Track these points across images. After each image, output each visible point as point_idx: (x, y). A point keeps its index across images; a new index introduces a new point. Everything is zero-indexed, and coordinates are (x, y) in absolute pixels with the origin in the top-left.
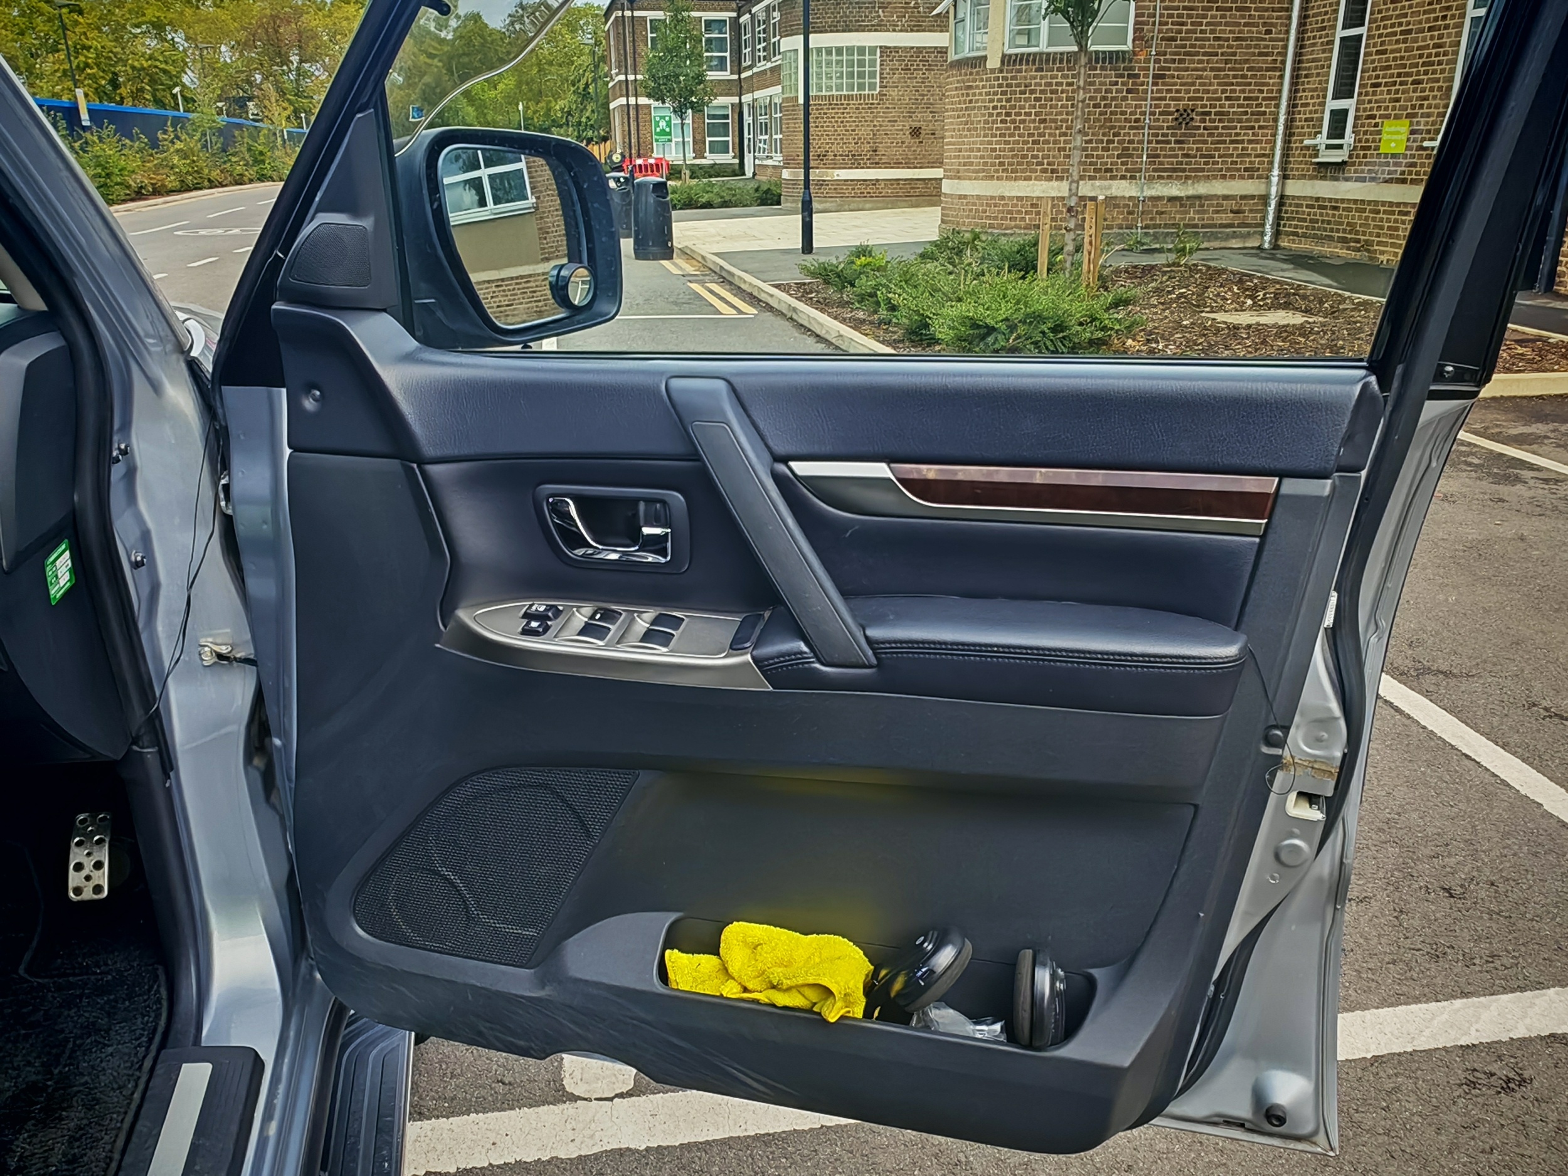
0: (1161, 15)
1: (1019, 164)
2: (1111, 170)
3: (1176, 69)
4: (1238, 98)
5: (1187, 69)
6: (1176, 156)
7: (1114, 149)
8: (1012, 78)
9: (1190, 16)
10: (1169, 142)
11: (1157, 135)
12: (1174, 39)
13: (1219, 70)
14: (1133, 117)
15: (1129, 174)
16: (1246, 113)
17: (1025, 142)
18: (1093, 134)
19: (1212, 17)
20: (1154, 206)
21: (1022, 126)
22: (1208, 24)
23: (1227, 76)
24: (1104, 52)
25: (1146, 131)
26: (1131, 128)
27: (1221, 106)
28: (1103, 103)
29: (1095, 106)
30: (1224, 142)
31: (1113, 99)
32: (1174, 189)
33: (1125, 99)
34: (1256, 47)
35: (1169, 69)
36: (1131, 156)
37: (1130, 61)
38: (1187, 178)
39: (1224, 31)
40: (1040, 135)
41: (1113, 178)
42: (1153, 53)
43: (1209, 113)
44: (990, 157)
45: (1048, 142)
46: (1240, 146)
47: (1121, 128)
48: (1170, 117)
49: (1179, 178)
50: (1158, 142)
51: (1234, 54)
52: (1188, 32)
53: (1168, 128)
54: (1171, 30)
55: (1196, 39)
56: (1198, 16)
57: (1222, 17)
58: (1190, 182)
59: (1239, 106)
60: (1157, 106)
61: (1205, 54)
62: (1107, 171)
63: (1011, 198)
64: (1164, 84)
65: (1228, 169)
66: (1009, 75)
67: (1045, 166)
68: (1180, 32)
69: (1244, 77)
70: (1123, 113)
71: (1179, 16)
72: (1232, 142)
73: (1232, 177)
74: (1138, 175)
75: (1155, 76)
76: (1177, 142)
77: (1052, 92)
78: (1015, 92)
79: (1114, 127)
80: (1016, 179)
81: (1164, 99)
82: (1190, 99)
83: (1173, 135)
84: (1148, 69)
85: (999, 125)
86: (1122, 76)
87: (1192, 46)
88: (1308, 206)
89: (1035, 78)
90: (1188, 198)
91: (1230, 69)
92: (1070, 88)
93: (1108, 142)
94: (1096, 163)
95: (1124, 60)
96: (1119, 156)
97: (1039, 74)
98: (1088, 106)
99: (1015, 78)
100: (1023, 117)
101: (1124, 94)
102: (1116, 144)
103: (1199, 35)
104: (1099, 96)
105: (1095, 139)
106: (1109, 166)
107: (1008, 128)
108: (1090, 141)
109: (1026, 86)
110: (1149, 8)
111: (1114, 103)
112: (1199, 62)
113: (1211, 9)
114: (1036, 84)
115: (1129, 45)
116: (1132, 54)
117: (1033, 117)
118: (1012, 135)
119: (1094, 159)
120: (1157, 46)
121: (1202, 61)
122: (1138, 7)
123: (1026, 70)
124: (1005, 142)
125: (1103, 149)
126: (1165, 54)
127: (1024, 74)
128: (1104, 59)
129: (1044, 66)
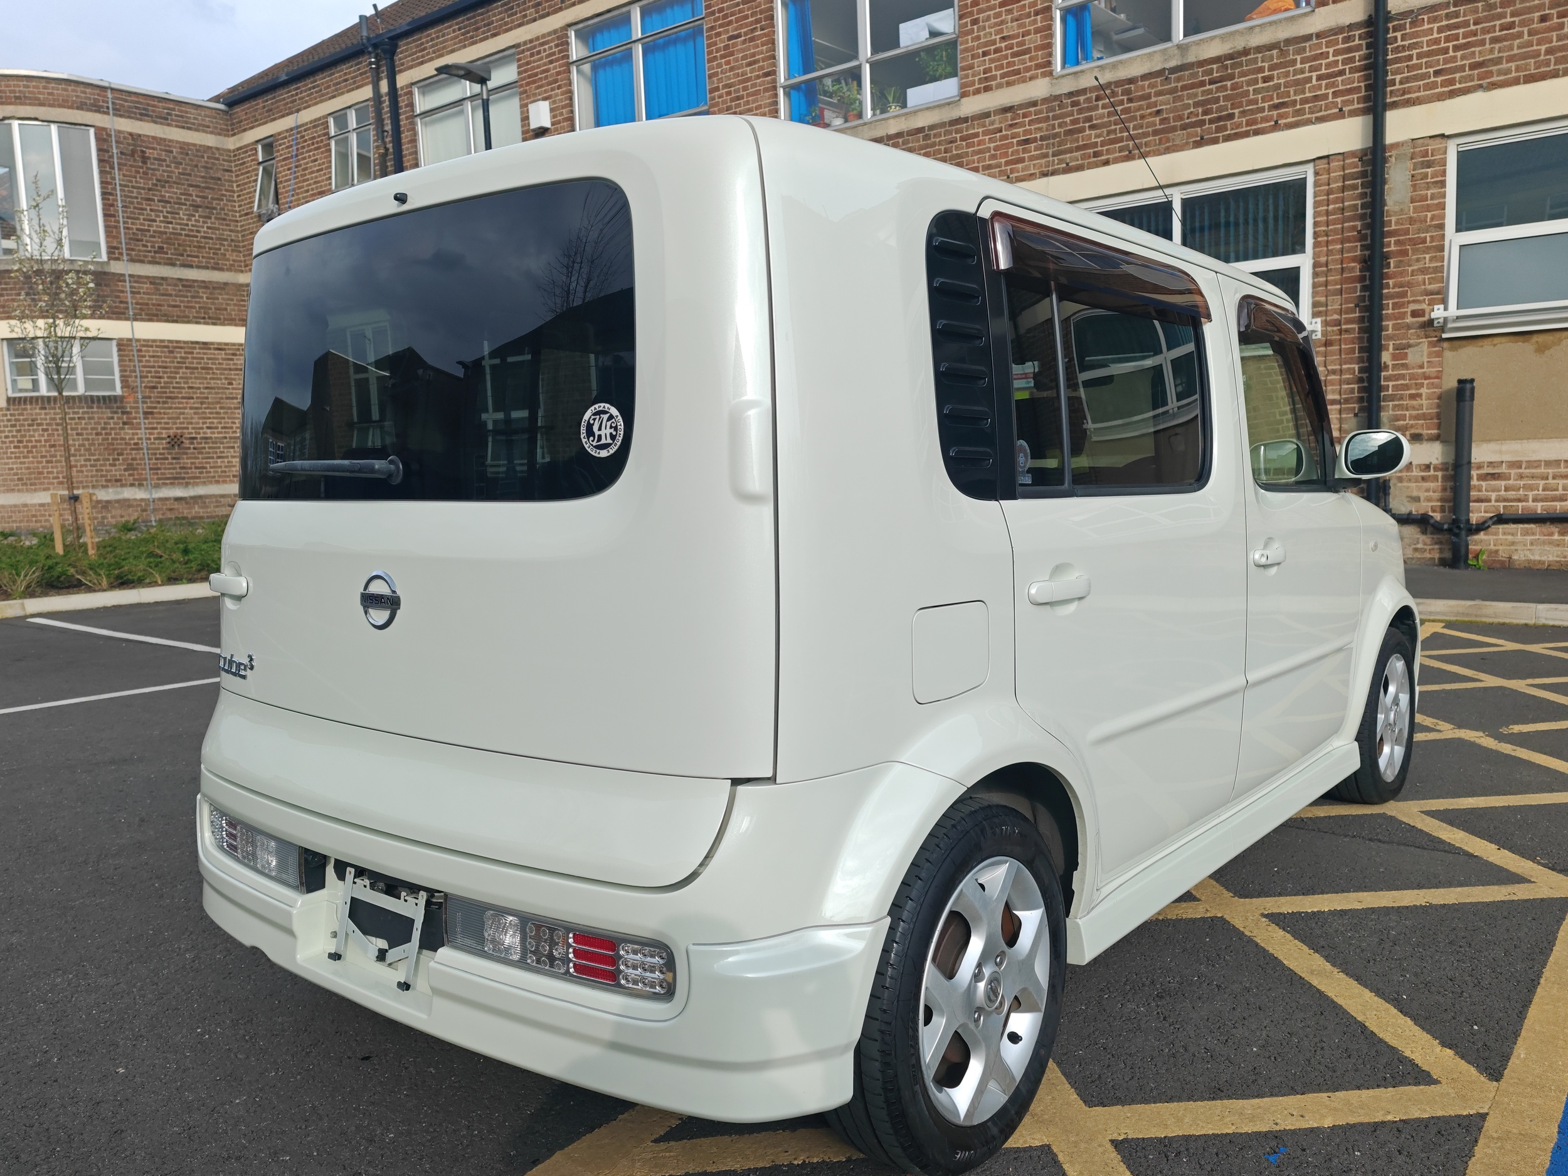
0: (140, 371)
1: (35, 479)
2: (120, 480)
3: (164, 408)
4: (217, 428)
5: (170, 408)
6: (174, 468)
7: (120, 465)
8: (19, 415)
9: (164, 372)
10: (167, 459)
11: (156, 454)
12: (155, 387)
13: (197, 408)
14: (132, 442)
15: (137, 483)
16: (226, 438)
17: (39, 462)
18: (99, 455)
19: (183, 373)
20: (162, 505)
22: (181, 378)
23: (205, 413)
24: (97, 396)
25: (145, 451)
26: (133, 449)
27: (204, 433)
28: (104, 432)
29: (97, 434)
30: (213, 458)
31: (112, 429)
32: (179, 492)
33: (122, 429)
34: (222, 393)
35: (155, 408)
36: (134, 469)
37: (122, 402)
38: (187, 484)
39: (195, 382)
40: (51, 456)
41: (122, 486)
42: (140, 397)
43: (196, 438)
44: (9, 475)
45: (57, 462)
46: (226, 460)
47: (122, 449)
48: (164, 442)
49: (179, 484)
50: (156, 459)
51: (207, 398)
52: (165, 383)
53: (163, 449)
54: (152, 382)
55: (174, 388)
56: (171, 372)
57: (191, 373)
58: (190, 487)
59: (221, 433)
60: (150, 434)
61: (183, 398)
62: (117, 481)
63: (34, 505)
64: (153, 418)
65: (219, 476)
66: (16, 412)
67: (61, 479)
68: (160, 383)
69: (219, 413)
70: (122, 439)
71: (156, 372)
72: (219, 457)
73: (224, 482)
74: (145, 483)
75: (145, 413)
76: (174, 458)
77: (57, 424)
78: (23, 425)
79: (118, 449)
80: (35, 490)
81: (156, 428)
82: (177, 428)
83: (169, 454)
84: (138, 408)
85: (13, 450)
86: (116, 413)
87: (171, 392)
89: (40, 414)
90: (192, 498)
91: (205, 408)
92: (73, 422)
93: (114, 460)
94: (106, 476)
95: (116, 402)
96: (125, 470)
97: (43, 412)
98: (91, 434)
99: (22, 414)
100: (34, 444)
101: (121, 425)
102: (121, 461)
103: (175, 385)
104: (99, 427)
105: (101, 458)
106: (118, 477)
107: (23, 452)
108: (98, 460)
109: (33, 420)
110: (130, 366)
111: (113, 432)
112: (179, 403)
113: (181, 368)
114: (41, 419)
115: (118, 391)
116: (122, 398)
117: (43, 443)
118: (24, 457)
119: (104, 473)
120: (142, 392)
121: (182, 403)
122: (120, 366)
123: (31, 409)
124: (21, 463)
125: (110, 465)
126: (150, 397)
127: (29, 411)
128: (98, 402)
129: (46, 405)
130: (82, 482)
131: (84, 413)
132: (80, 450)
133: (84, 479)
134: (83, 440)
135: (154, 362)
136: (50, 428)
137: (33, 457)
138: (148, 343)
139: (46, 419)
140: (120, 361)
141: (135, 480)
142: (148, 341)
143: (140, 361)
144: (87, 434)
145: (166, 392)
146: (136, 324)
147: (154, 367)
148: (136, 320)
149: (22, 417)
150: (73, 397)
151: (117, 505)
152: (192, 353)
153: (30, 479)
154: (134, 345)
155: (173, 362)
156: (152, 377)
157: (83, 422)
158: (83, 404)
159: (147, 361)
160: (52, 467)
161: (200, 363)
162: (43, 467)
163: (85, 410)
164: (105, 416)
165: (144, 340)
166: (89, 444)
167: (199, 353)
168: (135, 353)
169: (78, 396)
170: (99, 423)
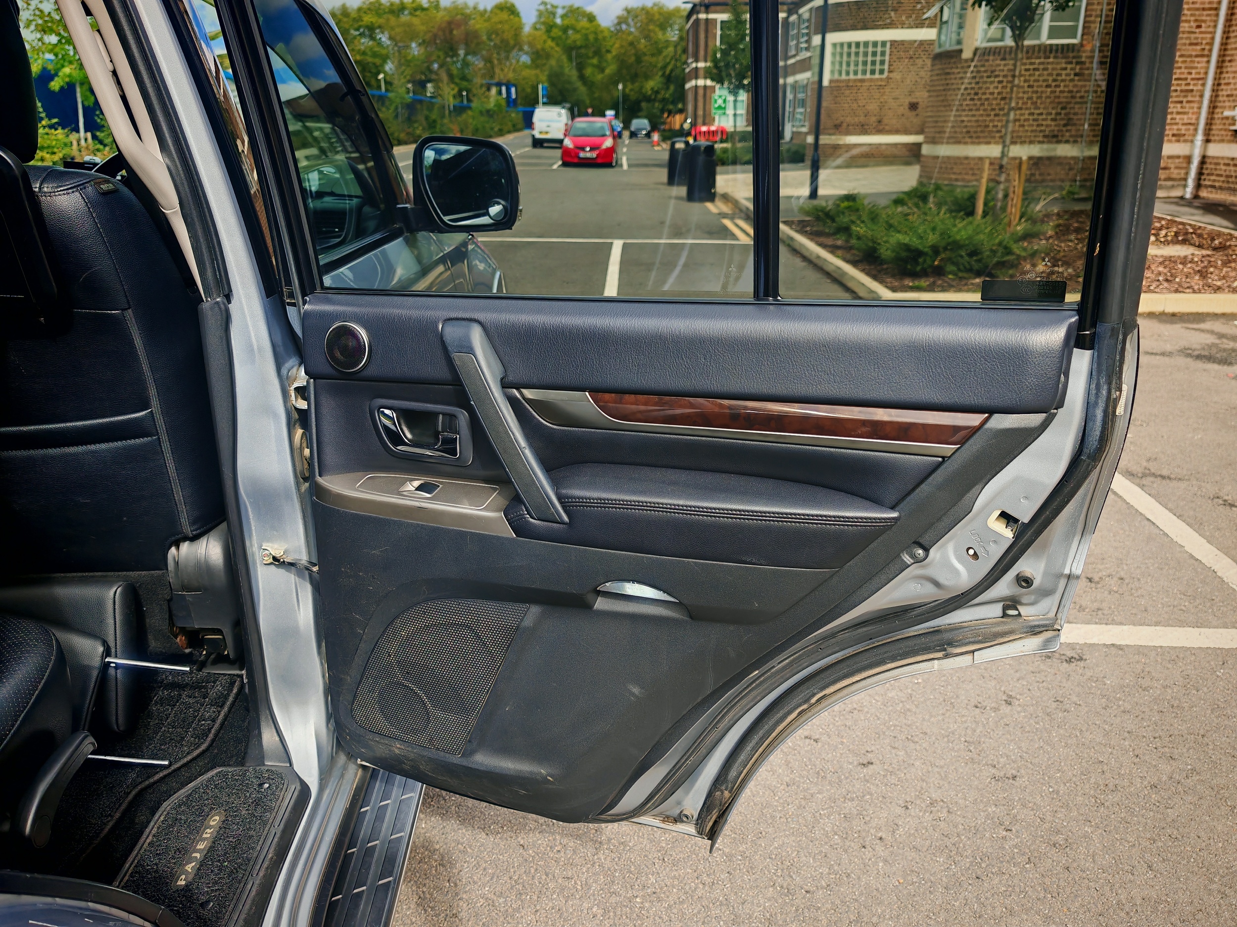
1: (982, 132)
2: (1057, 136)
7: (1060, 119)
8: (981, 66)
14: (1078, 95)
15: (1071, 139)
16: (1176, 91)
17: (987, 115)
18: (1044, 108)
24: (1057, 45)
25: (1089, 105)
26: (1076, 103)
28: (1054, 84)
29: (1047, 86)
31: (1063, 81)
33: (1072, 80)
34: (1187, 38)
36: (1073, 125)
37: (1079, 51)
41: (1059, 142)
42: (1098, 45)
44: (959, 127)
47: (1067, 103)
62: (1055, 136)
63: (974, 158)
66: (979, 64)
70: (1070, 92)
74: (1079, 140)
75: (1099, 63)
78: (982, 77)
79: (1063, 103)
84: (1093, 57)
85: (968, 102)
86: (1071, 63)
88: (1225, 164)
89: (1000, 65)
92: (1027, 73)
93: (1057, 114)
94: (1045, 131)
95: (1073, 51)
96: (1065, 125)
97: (1003, 62)
98: (1041, 86)
99: (983, 66)
100: (988, 96)
101: (1072, 76)
102: (1063, 116)
104: (1050, 78)
105: (1044, 112)
106: (1056, 133)
107: (975, 105)
108: (1041, 114)
109: (992, 72)
111: (1062, 84)
114: (1000, 70)
115: (1078, 39)
116: (1080, 46)
117: (996, 95)
118: (978, 110)
119: (1043, 128)
120: (1100, 40)
122: (1087, 10)
123: (993, 60)
124: (974, 116)
125: (1052, 120)
127: (991, 62)
128: (1057, 51)
129: (1007, 56)
130: (1021, 137)
131: (1040, 64)
132: (1027, 103)
133: (1024, 134)
134: (1033, 92)
137: (985, 110)
139: (1003, 70)
141: (1071, 136)
144: (1038, 86)
149: (983, 69)
150: (1034, 47)
151: (1047, 162)
153: (976, 132)
157: (1037, 73)
158: (1042, 54)
160: (999, 121)
162: (991, 121)
163: (1042, 60)
164: (1059, 67)
166: (1038, 98)
169: (1040, 46)
170: (1050, 75)
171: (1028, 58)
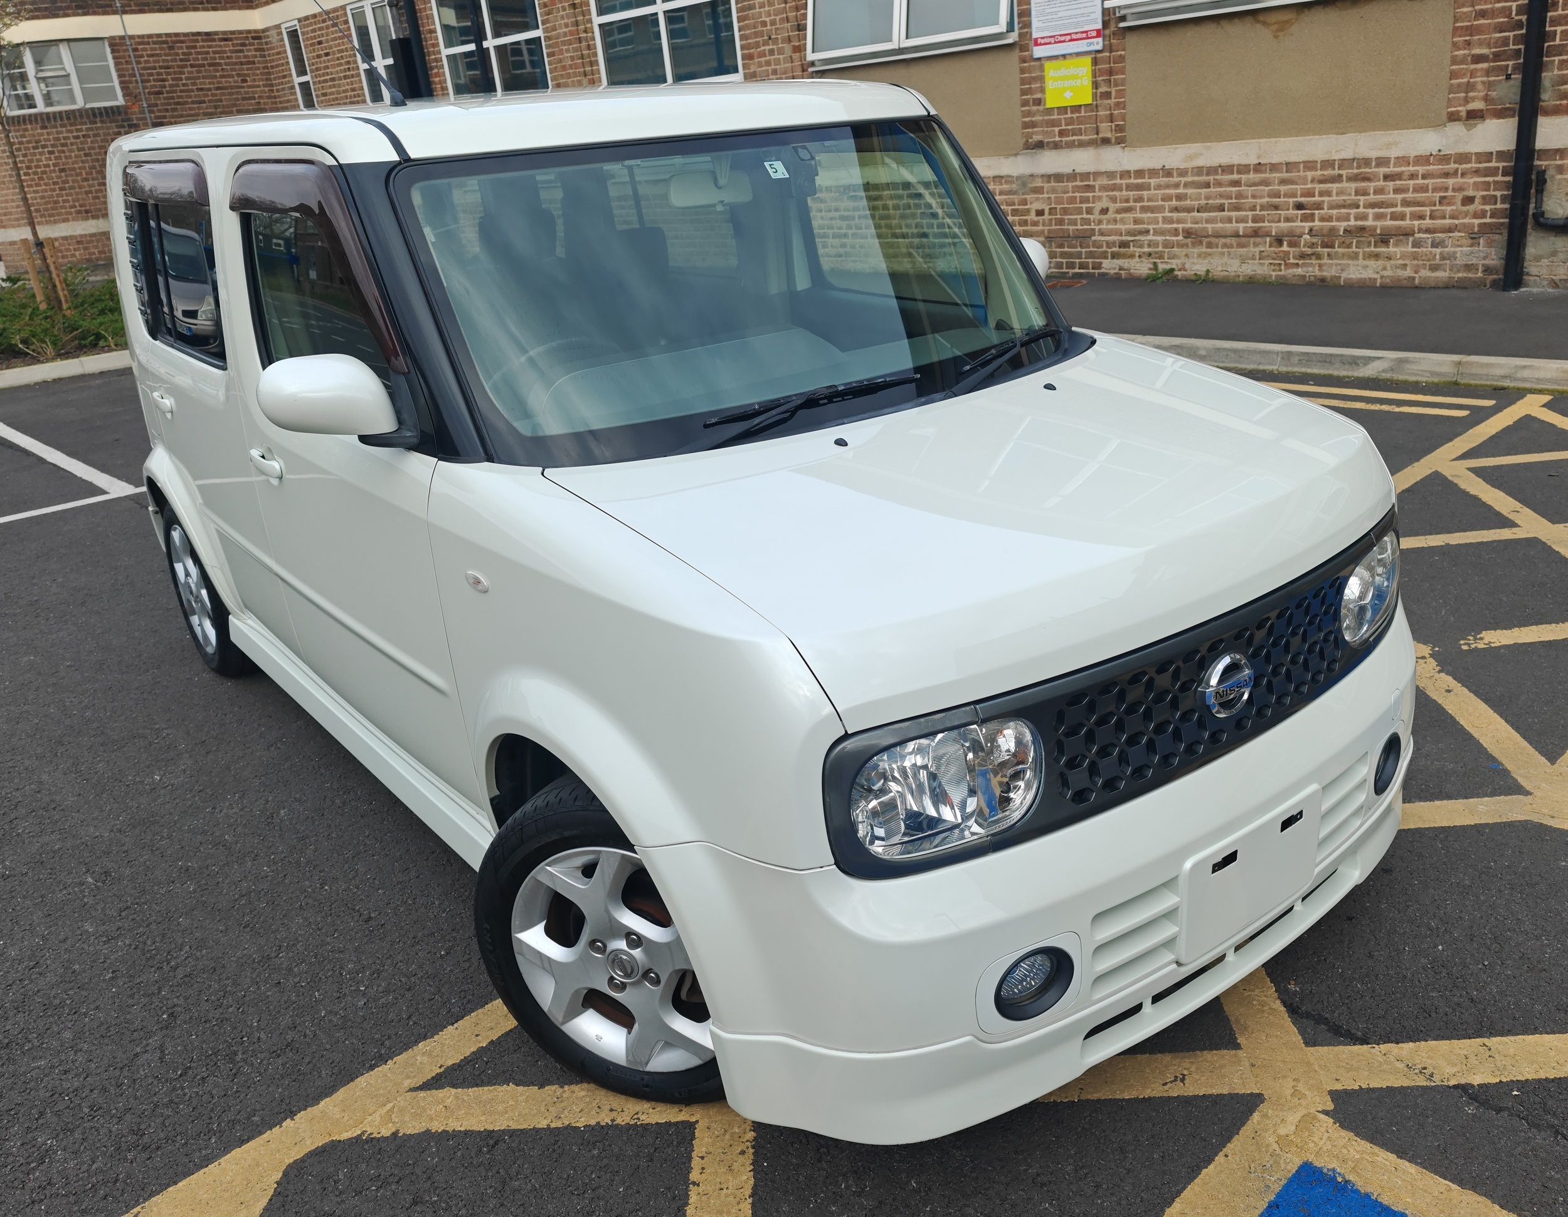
0: (141, 75)
1: (53, 209)
3: (172, 117)
5: (181, 116)
9: (168, 74)
12: (160, 93)
19: (188, 72)
21: (45, 176)
22: (187, 78)
24: (99, 109)
35: (165, 117)
37: (126, 113)
39: (204, 83)
40: (64, 182)
42: (145, 105)
45: (71, 188)
52: (171, 86)
54: (155, 86)
55: (181, 91)
56: (175, 73)
57: (198, 72)
61: (193, 102)
66: (15, 134)
67: (78, 208)
68: (164, 87)
71: (159, 74)
77: (63, 145)
78: (27, 149)
80: (55, 222)
84: (145, 119)
86: (124, 126)
87: (179, 97)
89: (42, 134)
92: (78, 141)
95: (120, 114)
97: (45, 131)
100: (43, 169)
103: (182, 88)
107: (33, 180)
110: (127, 70)
112: (191, 109)
113: (186, 66)
114: (45, 140)
115: (120, 101)
116: (126, 107)
120: (146, 100)
121: (193, 109)
122: (117, 70)
123: (32, 130)
126: (156, 105)
127: (31, 132)
128: (101, 114)
129: (46, 124)
131: (88, 129)
132: (92, 173)
134: (93, 161)
135: (155, 62)
136: (55, 149)
137: (46, 185)
138: (144, 40)
139: (49, 140)
140: (116, 64)
142: (143, 36)
143: (138, 63)
144: (95, 154)
145: (173, 98)
146: (125, 17)
147: (155, 68)
148: (124, 12)
150: (73, 111)
152: (195, 47)
153: (46, 210)
154: (128, 43)
155: (175, 60)
156: (154, 80)
157: (89, 140)
158: (87, 118)
159: (146, 62)
160: (67, 195)
161: (206, 59)
162: (58, 196)
163: (89, 126)
164: (111, 131)
165: (139, 36)
167: (203, 47)
168: (131, 54)
169: (79, 110)
171: (71, 125)
